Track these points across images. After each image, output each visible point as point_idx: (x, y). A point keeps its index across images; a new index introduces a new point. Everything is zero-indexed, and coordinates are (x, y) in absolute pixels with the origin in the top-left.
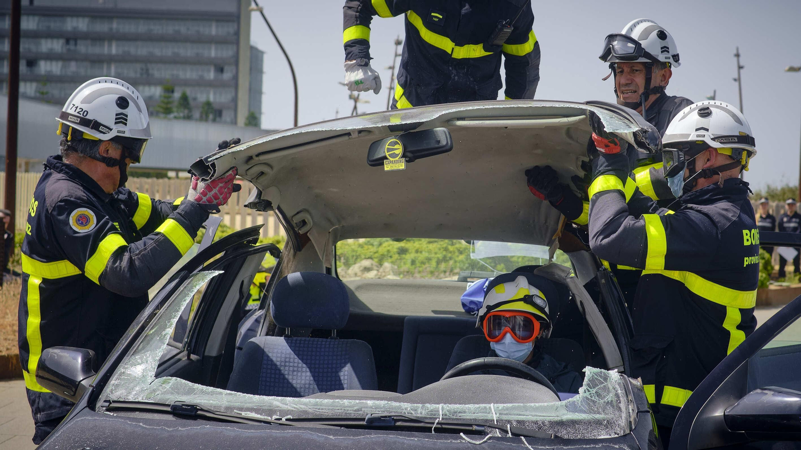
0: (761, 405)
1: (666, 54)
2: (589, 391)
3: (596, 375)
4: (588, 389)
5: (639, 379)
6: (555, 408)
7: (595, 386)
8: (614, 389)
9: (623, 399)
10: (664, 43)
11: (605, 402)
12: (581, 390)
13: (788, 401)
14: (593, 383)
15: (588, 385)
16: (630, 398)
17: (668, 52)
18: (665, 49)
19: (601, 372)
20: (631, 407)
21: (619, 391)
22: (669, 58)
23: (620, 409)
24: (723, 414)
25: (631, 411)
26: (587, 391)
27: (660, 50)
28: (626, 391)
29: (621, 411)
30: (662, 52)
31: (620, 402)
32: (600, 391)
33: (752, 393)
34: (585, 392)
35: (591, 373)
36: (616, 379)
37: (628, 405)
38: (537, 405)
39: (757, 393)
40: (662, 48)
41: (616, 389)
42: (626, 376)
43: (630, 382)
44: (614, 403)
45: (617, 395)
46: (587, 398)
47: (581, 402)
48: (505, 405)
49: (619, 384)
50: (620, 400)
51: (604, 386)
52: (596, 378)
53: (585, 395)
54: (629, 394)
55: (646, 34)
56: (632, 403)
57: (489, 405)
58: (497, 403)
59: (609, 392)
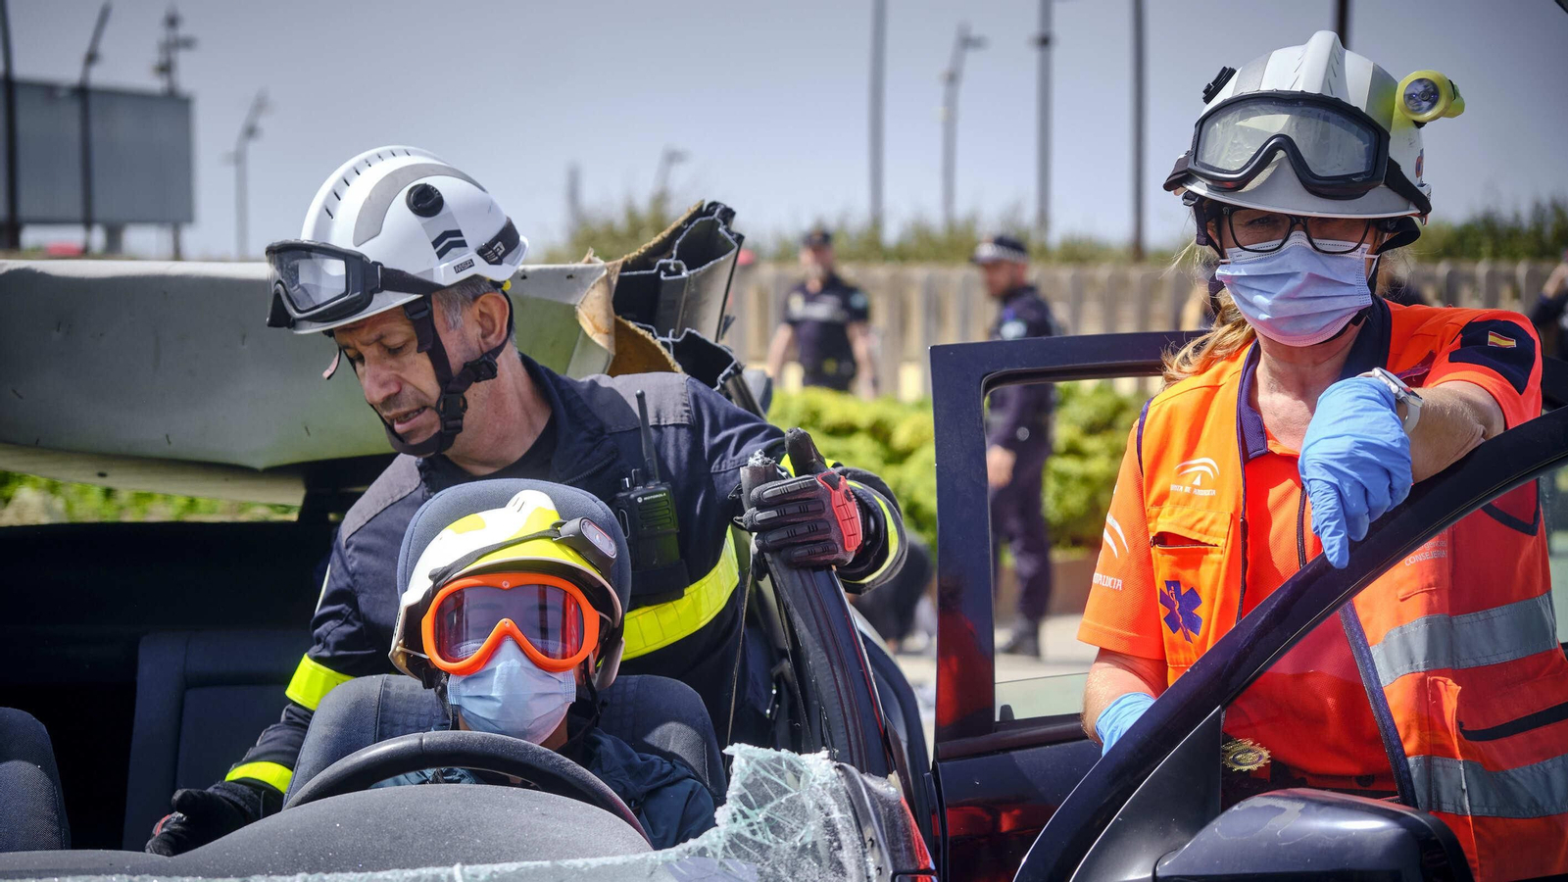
0: (1265, 844)
1: (457, 256)
2: (745, 816)
3: (764, 768)
4: (741, 812)
5: (894, 777)
6: (647, 868)
7: (763, 800)
8: (821, 808)
9: (850, 837)
10: (439, 224)
11: (794, 848)
12: (722, 814)
13: (1348, 833)
14: (757, 794)
15: (743, 798)
16: (869, 833)
17: (463, 244)
18: (448, 242)
19: (779, 760)
20: (871, 861)
21: (836, 815)
22: (470, 264)
23: (839, 868)
24: (1150, 875)
25: (873, 872)
26: (739, 817)
27: (433, 252)
28: (855, 813)
29: (844, 874)
30: (440, 255)
31: (840, 848)
32: (778, 816)
33: (1236, 808)
34: (735, 820)
35: (748, 763)
36: (824, 780)
37: (864, 853)
38: (594, 862)
39: (1254, 809)
40: (435, 244)
41: (826, 810)
42: (853, 770)
43: (869, 789)
44: (823, 851)
45: (829, 826)
46: (739, 836)
47: (725, 848)
48: (497, 867)
49: (834, 793)
50: (838, 840)
51: (791, 801)
52: (764, 778)
53: (735, 828)
54: (866, 823)
55: (372, 218)
56: (876, 849)
57: (448, 870)
58: (468, 862)
59: (804, 816)
